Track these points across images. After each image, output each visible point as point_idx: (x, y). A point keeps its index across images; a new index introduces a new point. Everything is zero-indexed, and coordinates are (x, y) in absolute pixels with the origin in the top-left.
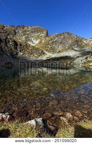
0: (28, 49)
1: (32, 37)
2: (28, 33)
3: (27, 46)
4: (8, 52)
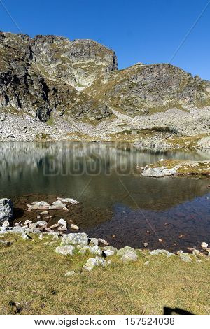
0: (73, 102)
3: (70, 93)
4: (31, 109)
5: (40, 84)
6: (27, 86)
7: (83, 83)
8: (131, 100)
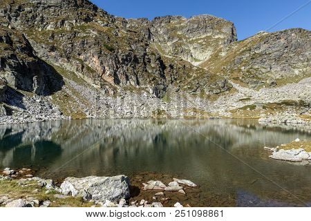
0: (189, 77)
1: (192, 42)
2: (179, 33)
3: (186, 68)
4: (148, 86)
5: (157, 62)
6: (145, 64)
7: (199, 57)
8: (253, 72)
